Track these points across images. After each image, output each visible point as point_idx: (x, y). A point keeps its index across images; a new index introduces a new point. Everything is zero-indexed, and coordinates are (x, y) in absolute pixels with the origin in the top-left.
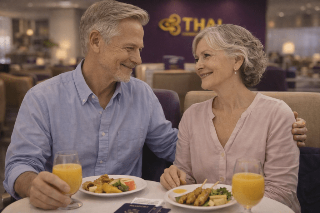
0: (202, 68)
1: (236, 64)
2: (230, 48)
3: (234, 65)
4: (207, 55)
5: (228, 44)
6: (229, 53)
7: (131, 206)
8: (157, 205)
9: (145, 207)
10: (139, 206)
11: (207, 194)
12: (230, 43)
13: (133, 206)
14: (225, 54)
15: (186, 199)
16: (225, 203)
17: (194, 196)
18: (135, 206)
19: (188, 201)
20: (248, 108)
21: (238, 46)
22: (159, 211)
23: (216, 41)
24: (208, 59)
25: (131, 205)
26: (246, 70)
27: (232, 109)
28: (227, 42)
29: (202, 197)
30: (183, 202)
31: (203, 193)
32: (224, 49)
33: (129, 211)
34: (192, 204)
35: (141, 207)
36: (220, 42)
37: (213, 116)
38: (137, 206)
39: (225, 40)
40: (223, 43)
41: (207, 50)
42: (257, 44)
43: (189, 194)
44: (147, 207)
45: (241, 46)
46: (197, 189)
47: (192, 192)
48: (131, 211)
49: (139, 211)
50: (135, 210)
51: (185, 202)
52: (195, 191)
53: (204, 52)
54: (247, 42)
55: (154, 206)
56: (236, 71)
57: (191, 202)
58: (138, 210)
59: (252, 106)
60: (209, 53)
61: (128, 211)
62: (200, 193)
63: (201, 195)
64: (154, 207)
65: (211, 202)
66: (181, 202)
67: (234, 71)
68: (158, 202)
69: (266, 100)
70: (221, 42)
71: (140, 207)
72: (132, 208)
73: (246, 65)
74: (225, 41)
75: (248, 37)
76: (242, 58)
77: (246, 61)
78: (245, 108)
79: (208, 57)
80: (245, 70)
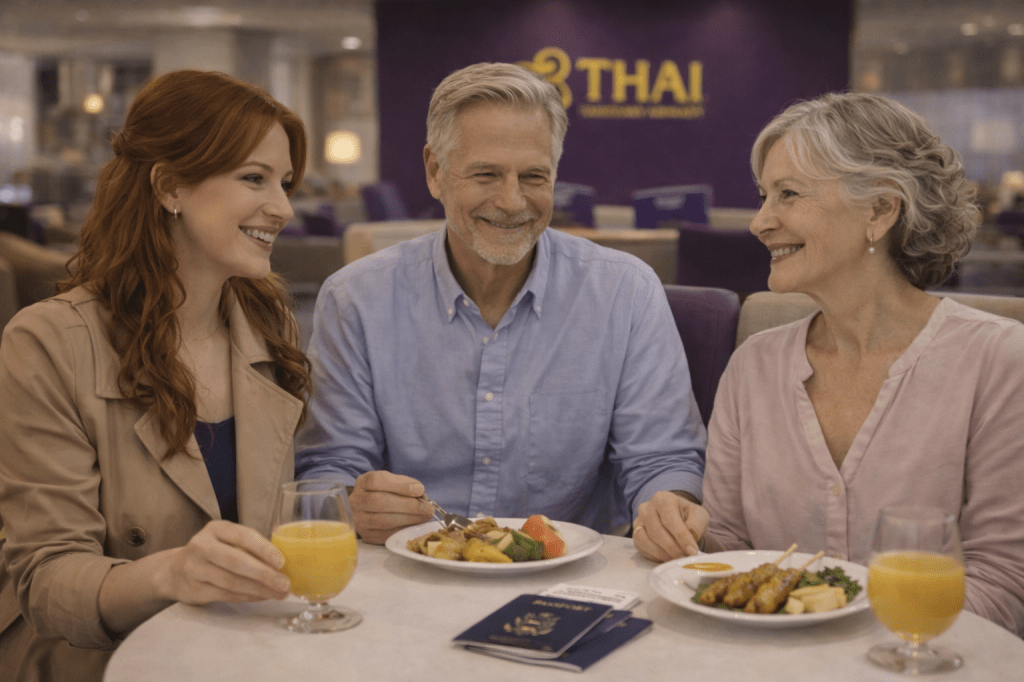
0: (771, 230)
1: (873, 223)
2: (860, 174)
3: (870, 225)
4: (788, 193)
5: (853, 164)
6: (856, 189)
7: (537, 605)
8: (618, 606)
9: (579, 608)
10: (562, 605)
11: (787, 584)
12: (861, 159)
13: (544, 604)
14: (845, 193)
15: (725, 592)
16: (840, 607)
17: (750, 587)
18: (550, 604)
19: (730, 598)
20: (911, 347)
21: (884, 168)
22: (621, 623)
23: (817, 152)
24: (791, 204)
25: (538, 602)
26: (908, 240)
27: (863, 349)
28: (851, 156)
29: (770, 591)
30: (713, 599)
31: (776, 580)
32: (841, 176)
33: (529, 618)
34: (740, 606)
35: (567, 607)
36: (830, 158)
37: (807, 372)
38: (557, 605)
39: (845, 151)
40: (838, 158)
41: (791, 179)
42: (946, 162)
43: (734, 578)
44: (587, 609)
45: (896, 168)
46: (761, 566)
47: (746, 574)
48: (533, 619)
49: (556, 619)
50: (546, 615)
51: (719, 602)
52: (754, 571)
53: (781, 183)
54: (915, 155)
55: (606, 608)
56: (874, 244)
57: (736, 601)
58: (555, 616)
59: (923, 339)
60: (793, 187)
61: (526, 617)
62: (768, 580)
63: (770, 585)
64: (609, 611)
65: (793, 604)
66: (708, 598)
67: (867, 243)
68: (623, 597)
69: (967, 321)
70: (831, 155)
71: (563, 609)
72: (537, 610)
73: (910, 226)
74: (844, 155)
75: (914, 139)
76: (894, 206)
77: (908, 214)
78: (901, 347)
79: (791, 199)
80: (904, 243)
